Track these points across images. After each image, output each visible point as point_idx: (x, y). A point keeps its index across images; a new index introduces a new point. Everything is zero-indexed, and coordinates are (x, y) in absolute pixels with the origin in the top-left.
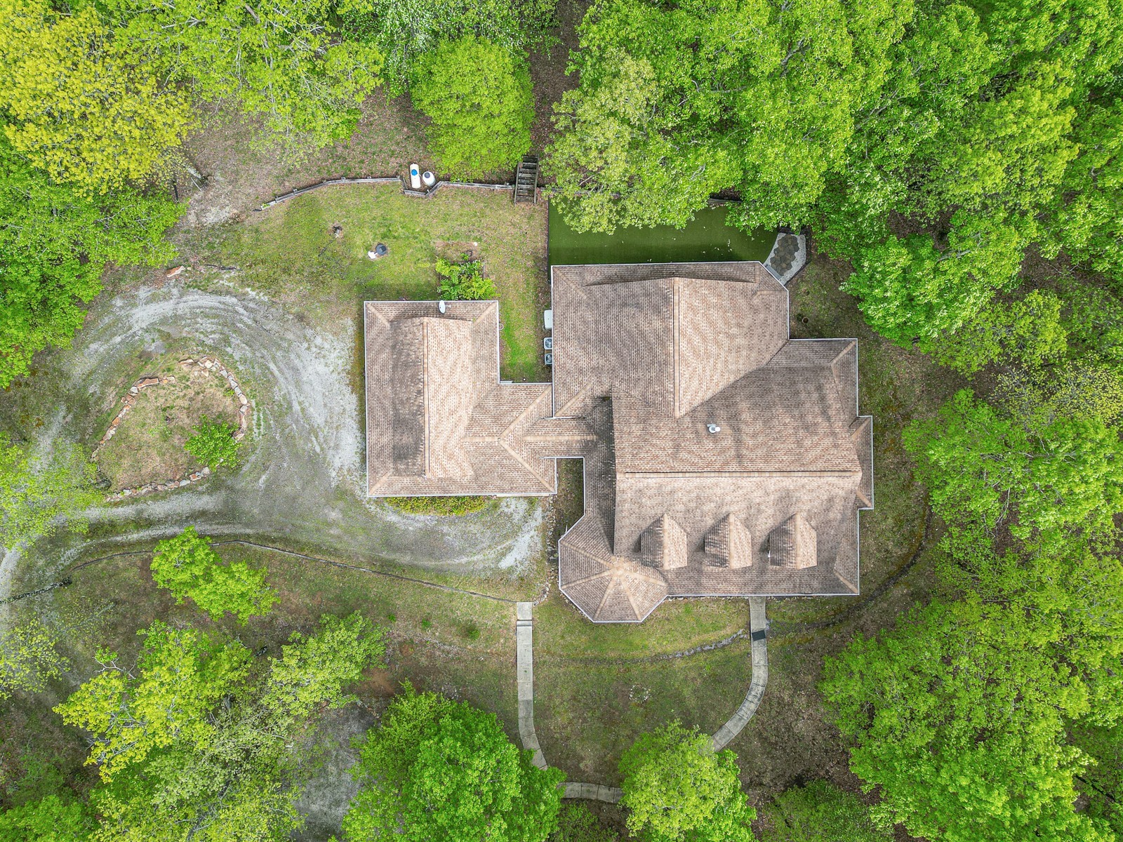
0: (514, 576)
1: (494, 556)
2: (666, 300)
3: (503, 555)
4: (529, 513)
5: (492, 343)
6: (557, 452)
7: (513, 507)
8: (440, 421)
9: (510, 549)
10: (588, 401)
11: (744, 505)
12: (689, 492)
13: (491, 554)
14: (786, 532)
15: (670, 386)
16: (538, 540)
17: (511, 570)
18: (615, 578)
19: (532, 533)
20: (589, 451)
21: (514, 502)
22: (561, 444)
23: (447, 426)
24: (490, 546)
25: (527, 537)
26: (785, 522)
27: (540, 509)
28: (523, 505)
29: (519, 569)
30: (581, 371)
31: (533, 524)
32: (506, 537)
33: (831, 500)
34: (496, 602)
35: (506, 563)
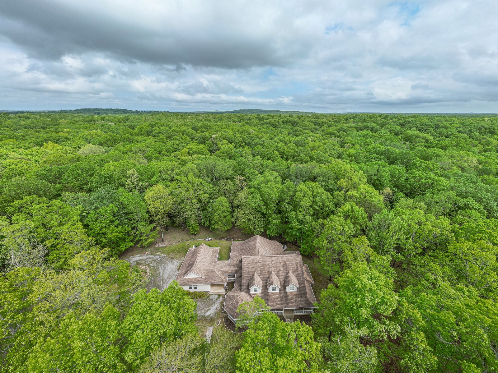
0: (209, 318)
1: (204, 311)
2: (255, 238)
3: (207, 311)
4: (218, 298)
5: (217, 254)
6: (229, 273)
7: (213, 297)
8: (200, 262)
9: (210, 309)
10: (238, 262)
11: (275, 267)
12: (260, 263)
13: (203, 311)
14: (288, 276)
15: (256, 251)
16: (219, 306)
17: (208, 316)
18: (241, 298)
19: (218, 304)
20: (237, 272)
21: (214, 295)
22: (230, 271)
23: (201, 264)
24: (203, 309)
25: (216, 305)
26: (287, 274)
27: (222, 297)
28: (217, 296)
29: (211, 316)
30: (237, 256)
31: (219, 301)
32: (209, 306)
33: (297, 265)
34: (201, 327)
35: (207, 314)
